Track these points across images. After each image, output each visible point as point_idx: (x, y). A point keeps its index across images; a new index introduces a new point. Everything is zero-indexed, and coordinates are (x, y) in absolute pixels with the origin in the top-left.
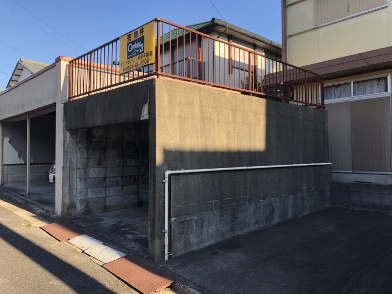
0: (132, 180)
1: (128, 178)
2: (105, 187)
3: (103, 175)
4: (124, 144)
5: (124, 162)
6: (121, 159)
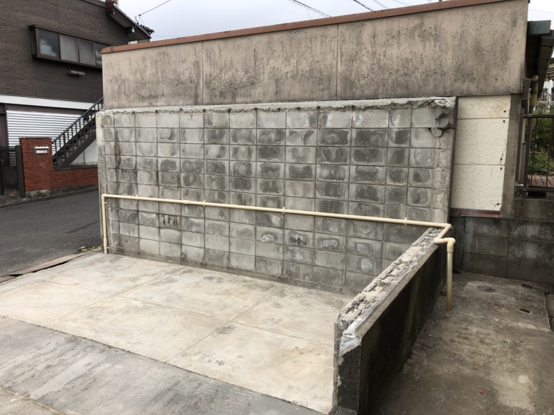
2: (139, 224)
3: (135, 208)
4: (159, 165)
5: (160, 192)
6: (155, 187)
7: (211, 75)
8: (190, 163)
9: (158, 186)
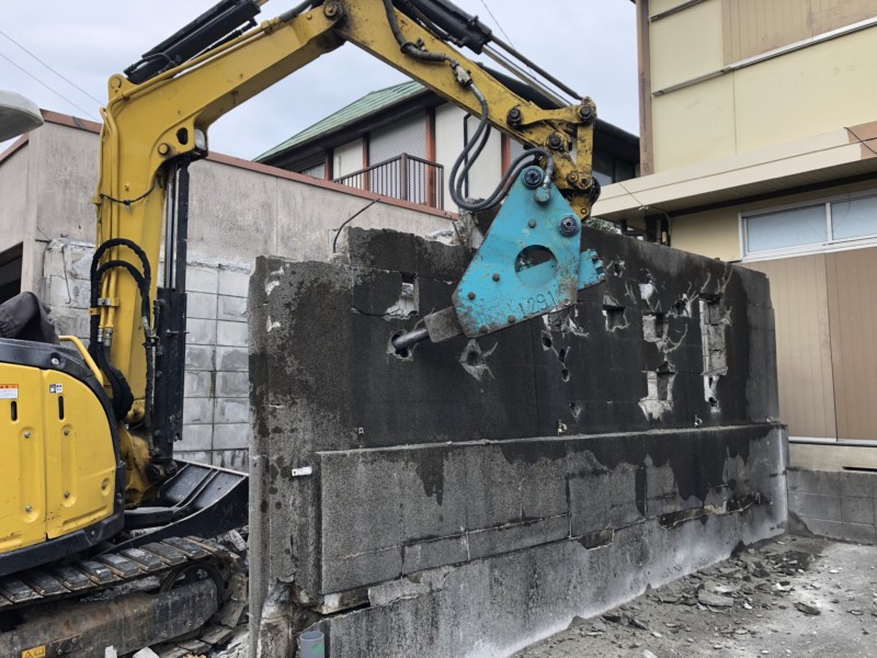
0: (238, 461)
1: (228, 454)
4: (219, 361)
5: (218, 410)
6: (206, 400)
7: (289, 229)
9: (214, 397)
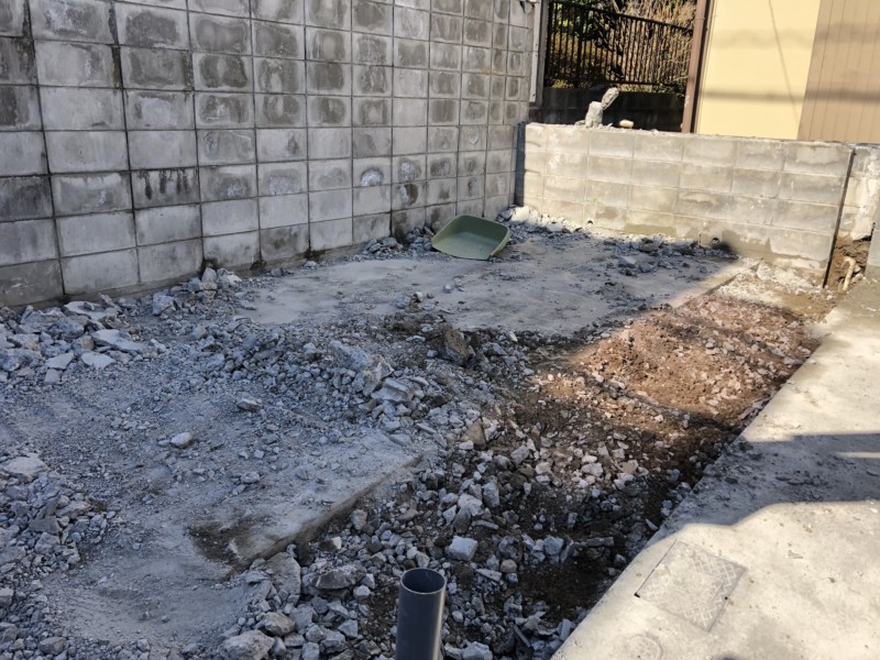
0: (171, 187)
1: (154, 177)
2: (55, 217)
3: (36, 167)
4: (121, 27)
5: (130, 109)
6: (110, 92)
8: (216, 27)
9: (122, 89)
